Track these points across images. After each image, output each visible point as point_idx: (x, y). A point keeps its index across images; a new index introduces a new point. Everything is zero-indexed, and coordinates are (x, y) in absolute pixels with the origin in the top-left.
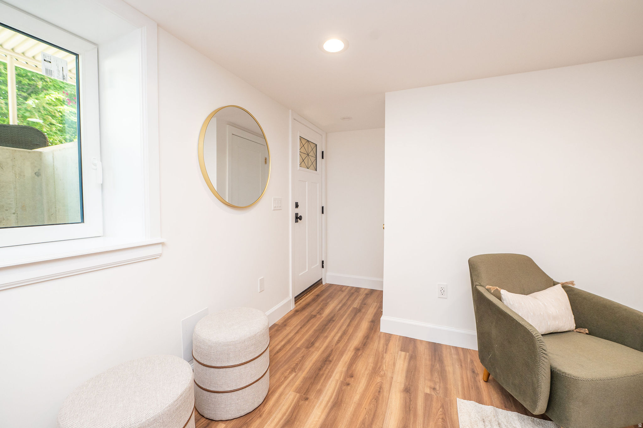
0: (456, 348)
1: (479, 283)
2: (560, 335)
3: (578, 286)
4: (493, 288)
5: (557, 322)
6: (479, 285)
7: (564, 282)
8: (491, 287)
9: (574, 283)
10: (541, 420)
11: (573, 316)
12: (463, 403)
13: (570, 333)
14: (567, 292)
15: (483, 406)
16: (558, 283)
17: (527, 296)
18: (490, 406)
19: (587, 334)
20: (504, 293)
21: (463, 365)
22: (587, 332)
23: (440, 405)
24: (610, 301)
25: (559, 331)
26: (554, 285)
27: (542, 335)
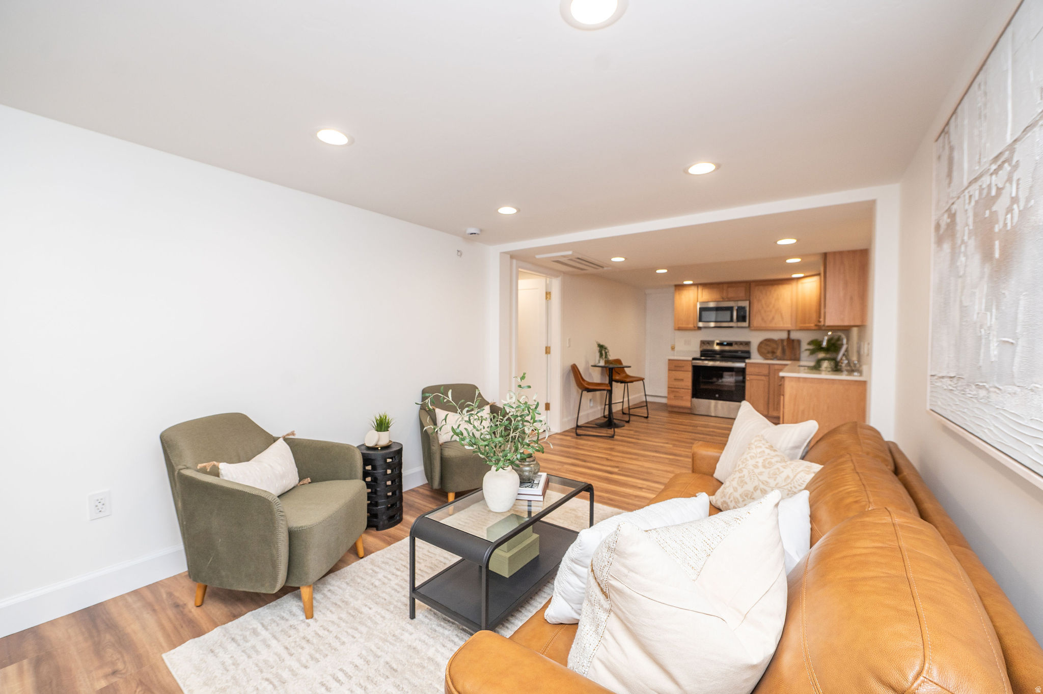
0: (136, 593)
1: (185, 466)
2: (287, 495)
3: (298, 436)
4: (208, 465)
5: (284, 481)
6: (185, 468)
7: (285, 434)
8: (205, 464)
9: (295, 433)
10: (276, 601)
11: (297, 469)
12: (174, 653)
13: (295, 489)
14: (288, 444)
15: (206, 636)
16: (280, 438)
17: (250, 462)
18: (215, 630)
19: (310, 483)
20: (223, 467)
21: (157, 607)
22: (310, 481)
23: (134, 685)
24: (325, 442)
25: (286, 490)
26: (275, 441)
27: (278, 497)
